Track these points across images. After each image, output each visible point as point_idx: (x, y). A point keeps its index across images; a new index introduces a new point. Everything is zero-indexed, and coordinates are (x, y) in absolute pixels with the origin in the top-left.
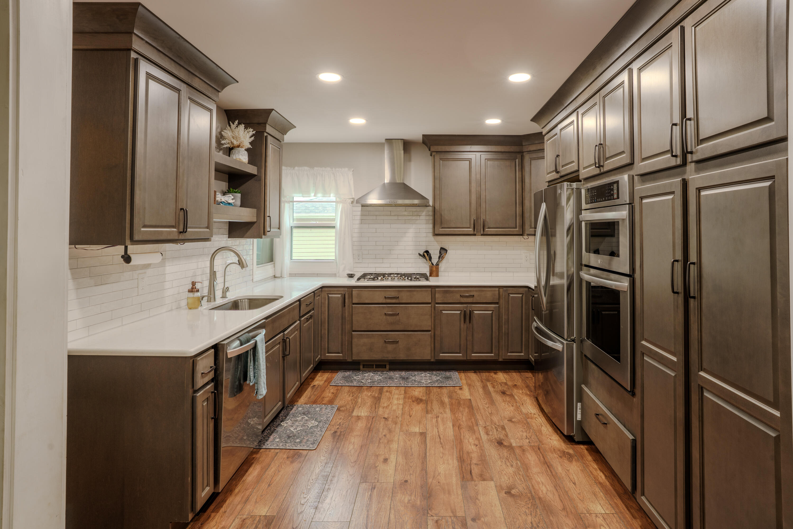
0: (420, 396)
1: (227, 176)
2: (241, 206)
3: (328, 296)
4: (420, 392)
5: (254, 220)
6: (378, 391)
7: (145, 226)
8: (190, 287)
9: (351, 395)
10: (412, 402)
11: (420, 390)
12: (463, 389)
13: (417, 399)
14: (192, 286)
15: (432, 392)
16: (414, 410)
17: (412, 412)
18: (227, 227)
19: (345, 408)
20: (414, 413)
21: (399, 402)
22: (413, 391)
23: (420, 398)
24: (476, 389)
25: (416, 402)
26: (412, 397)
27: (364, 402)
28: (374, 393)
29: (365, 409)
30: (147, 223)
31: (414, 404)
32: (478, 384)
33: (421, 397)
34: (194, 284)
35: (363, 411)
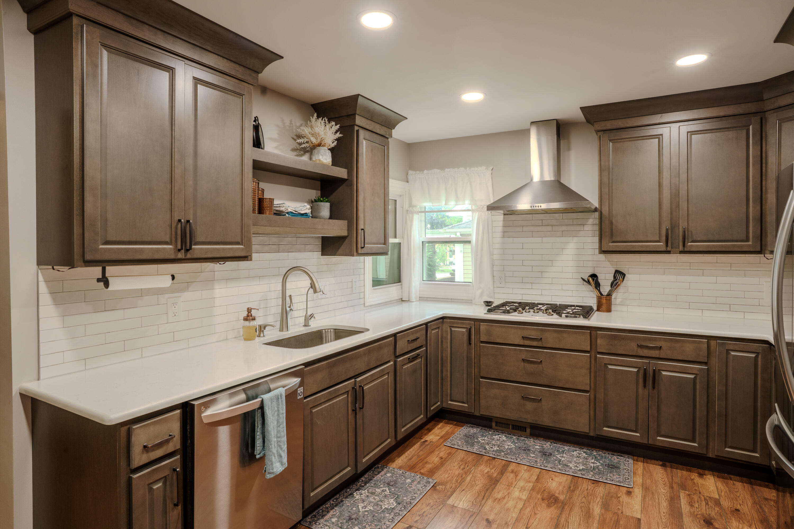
0: (557, 492)
1: (320, 182)
2: (331, 217)
3: (451, 329)
4: (560, 483)
5: (345, 233)
6: (501, 467)
7: (107, 243)
8: (245, 314)
9: (462, 467)
10: (540, 500)
11: (561, 481)
12: (633, 494)
13: (551, 497)
14: (247, 313)
15: (580, 489)
16: (538, 516)
17: (532, 521)
18: (319, 243)
19: (444, 487)
20: (535, 523)
21: (521, 495)
22: (550, 480)
23: (557, 495)
24: (657, 500)
25: (546, 502)
26: (544, 490)
27: (474, 483)
28: (493, 471)
29: (468, 496)
30: (110, 238)
31: (543, 504)
32: (663, 491)
33: (559, 494)
34: (249, 310)
35: (464, 498)
